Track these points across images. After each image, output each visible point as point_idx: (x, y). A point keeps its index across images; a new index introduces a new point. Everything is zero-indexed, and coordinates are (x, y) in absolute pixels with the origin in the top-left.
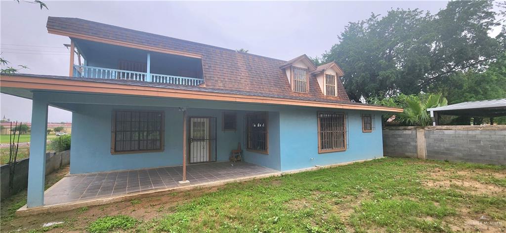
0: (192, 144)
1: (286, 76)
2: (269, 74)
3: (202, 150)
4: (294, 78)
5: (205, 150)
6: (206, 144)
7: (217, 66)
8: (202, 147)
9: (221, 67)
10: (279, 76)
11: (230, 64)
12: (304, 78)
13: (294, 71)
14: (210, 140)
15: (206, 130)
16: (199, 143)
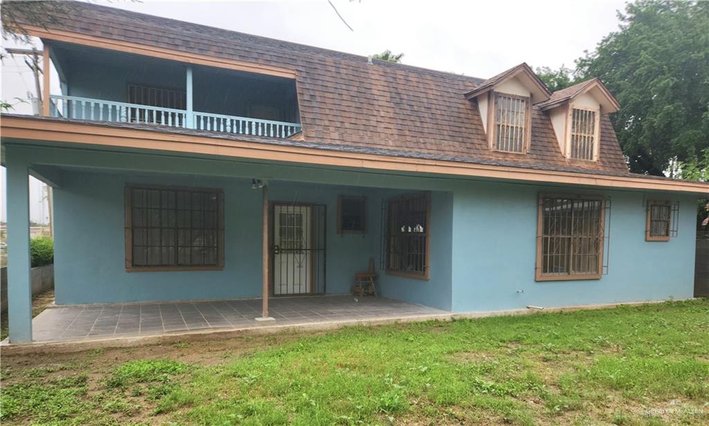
0: (277, 257)
1: (479, 115)
2: (439, 112)
3: (297, 270)
4: (497, 119)
5: (303, 269)
6: (305, 259)
7: (327, 95)
8: (297, 265)
9: (336, 96)
10: (462, 115)
11: (355, 89)
12: (521, 119)
13: (496, 103)
14: (313, 250)
15: (304, 229)
16: (291, 256)
